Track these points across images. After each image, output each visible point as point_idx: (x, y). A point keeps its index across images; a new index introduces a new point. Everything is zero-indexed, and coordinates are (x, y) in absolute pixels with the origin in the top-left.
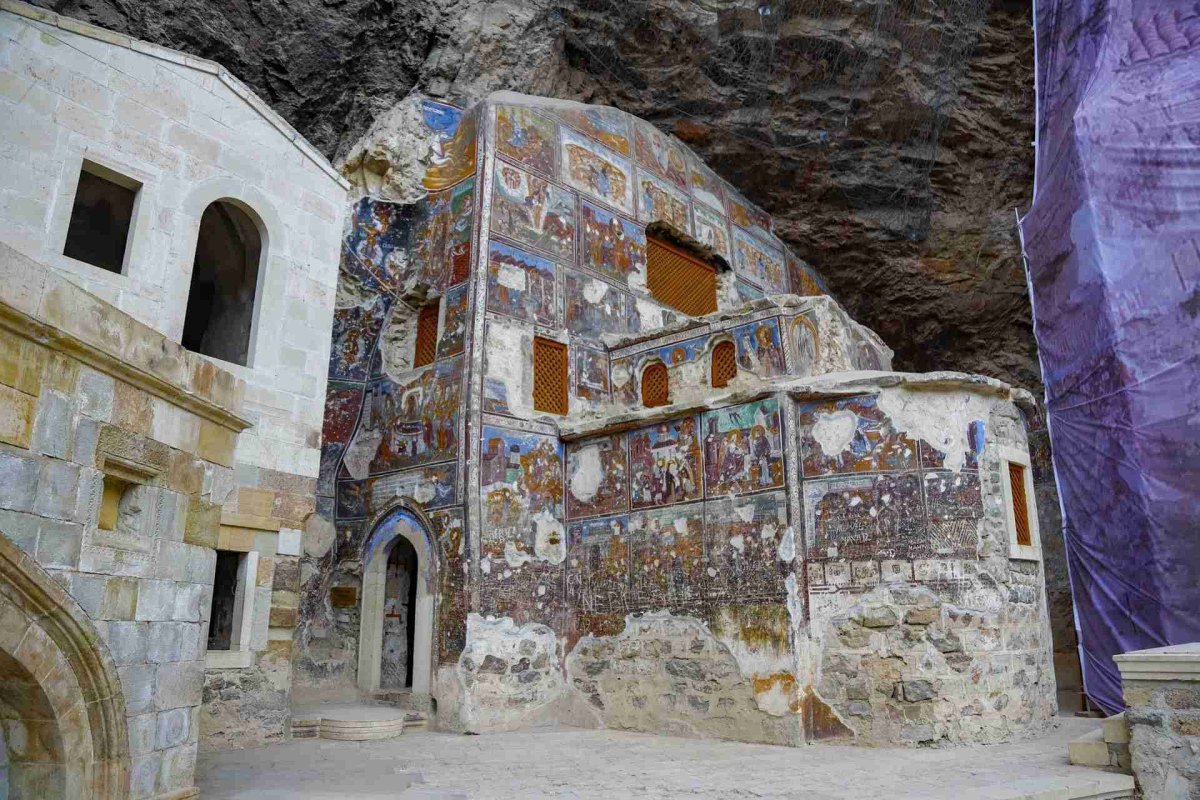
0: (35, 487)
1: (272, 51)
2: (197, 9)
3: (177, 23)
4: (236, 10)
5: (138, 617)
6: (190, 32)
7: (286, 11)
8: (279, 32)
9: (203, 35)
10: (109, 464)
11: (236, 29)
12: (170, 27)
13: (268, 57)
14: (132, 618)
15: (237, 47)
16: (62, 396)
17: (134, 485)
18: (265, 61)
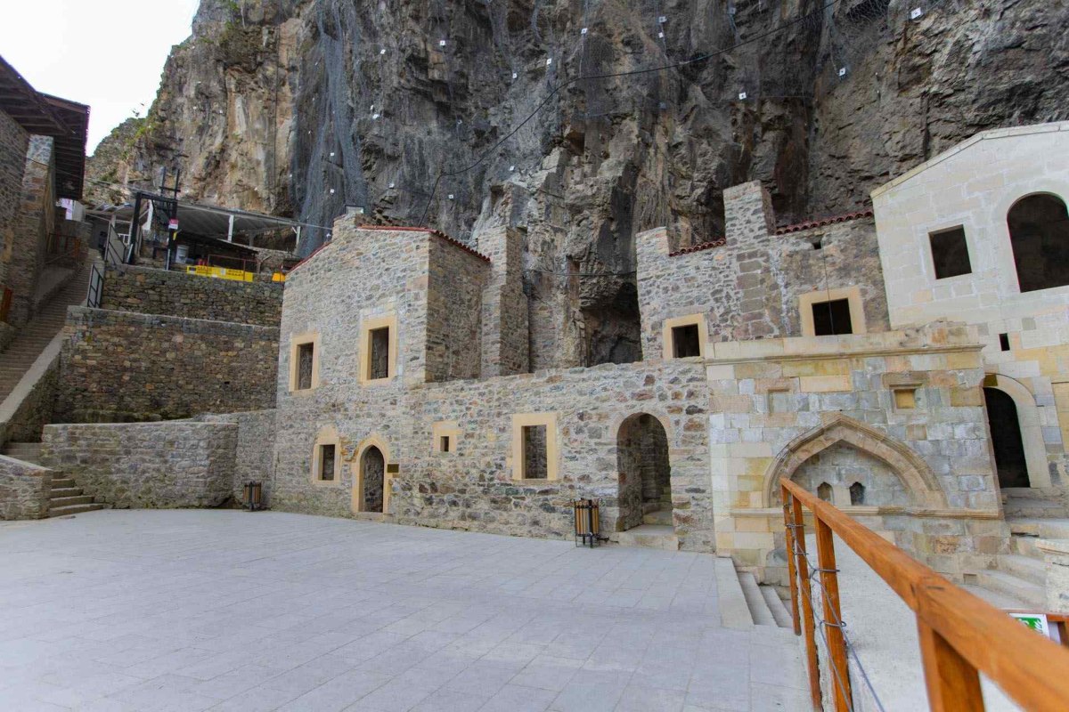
0: (858, 401)
1: (1055, 59)
2: (989, 84)
3: (983, 101)
4: (1016, 59)
5: (929, 438)
6: (993, 99)
7: (1049, 28)
8: (1052, 44)
9: (1001, 93)
10: (891, 386)
11: (1022, 69)
12: (978, 108)
13: (1054, 65)
14: (925, 438)
15: (1028, 79)
16: (859, 371)
17: (915, 390)
18: (1055, 68)
